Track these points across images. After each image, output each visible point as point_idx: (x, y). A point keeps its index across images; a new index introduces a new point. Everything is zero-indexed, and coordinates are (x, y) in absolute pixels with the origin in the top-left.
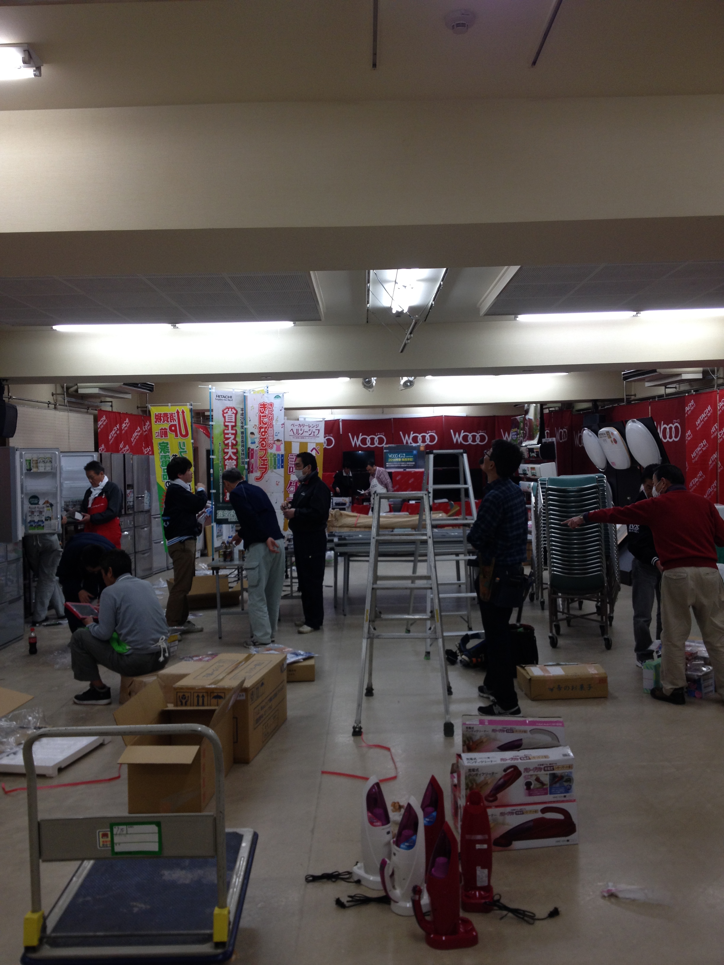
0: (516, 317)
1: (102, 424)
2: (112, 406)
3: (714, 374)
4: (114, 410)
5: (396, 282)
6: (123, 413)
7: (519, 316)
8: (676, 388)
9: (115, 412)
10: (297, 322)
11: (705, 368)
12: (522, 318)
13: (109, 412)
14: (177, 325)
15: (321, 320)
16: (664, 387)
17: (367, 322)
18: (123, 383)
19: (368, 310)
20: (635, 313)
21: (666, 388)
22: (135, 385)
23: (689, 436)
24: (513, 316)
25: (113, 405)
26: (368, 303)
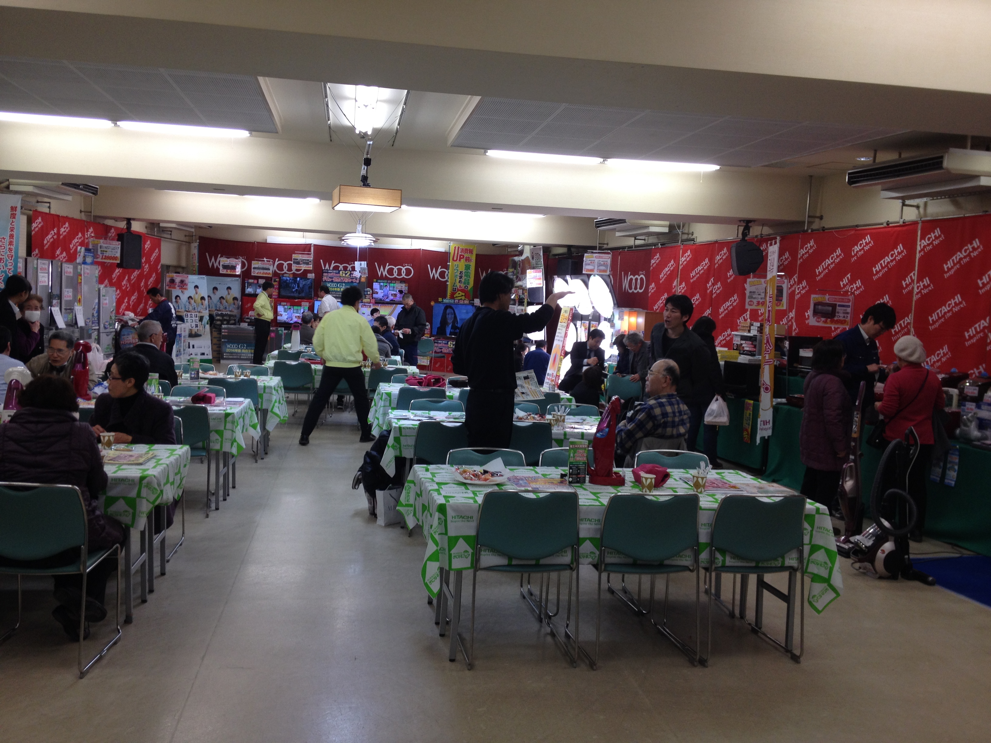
0: (486, 152)
1: (37, 226)
2: (49, 207)
3: (679, 229)
4: (53, 212)
5: (356, 101)
6: (62, 216)
7: (489, 151)
8: (645, 240)
9: (53, 215)
10: (253, 133)
11: (672, 223)
12: (492, 153)
13: (46, 213)
14: (118, 123)
15: (277, 133)
16: (633, 238)
17: (331, 140)
18: (61, 183)
19: (330, 127)
20: (602, 160)
21: (635, 239)
22: (76, 186)
23: (653, 288)
24: (483, 151)
25: (52, 206)
26: (329, 120)
